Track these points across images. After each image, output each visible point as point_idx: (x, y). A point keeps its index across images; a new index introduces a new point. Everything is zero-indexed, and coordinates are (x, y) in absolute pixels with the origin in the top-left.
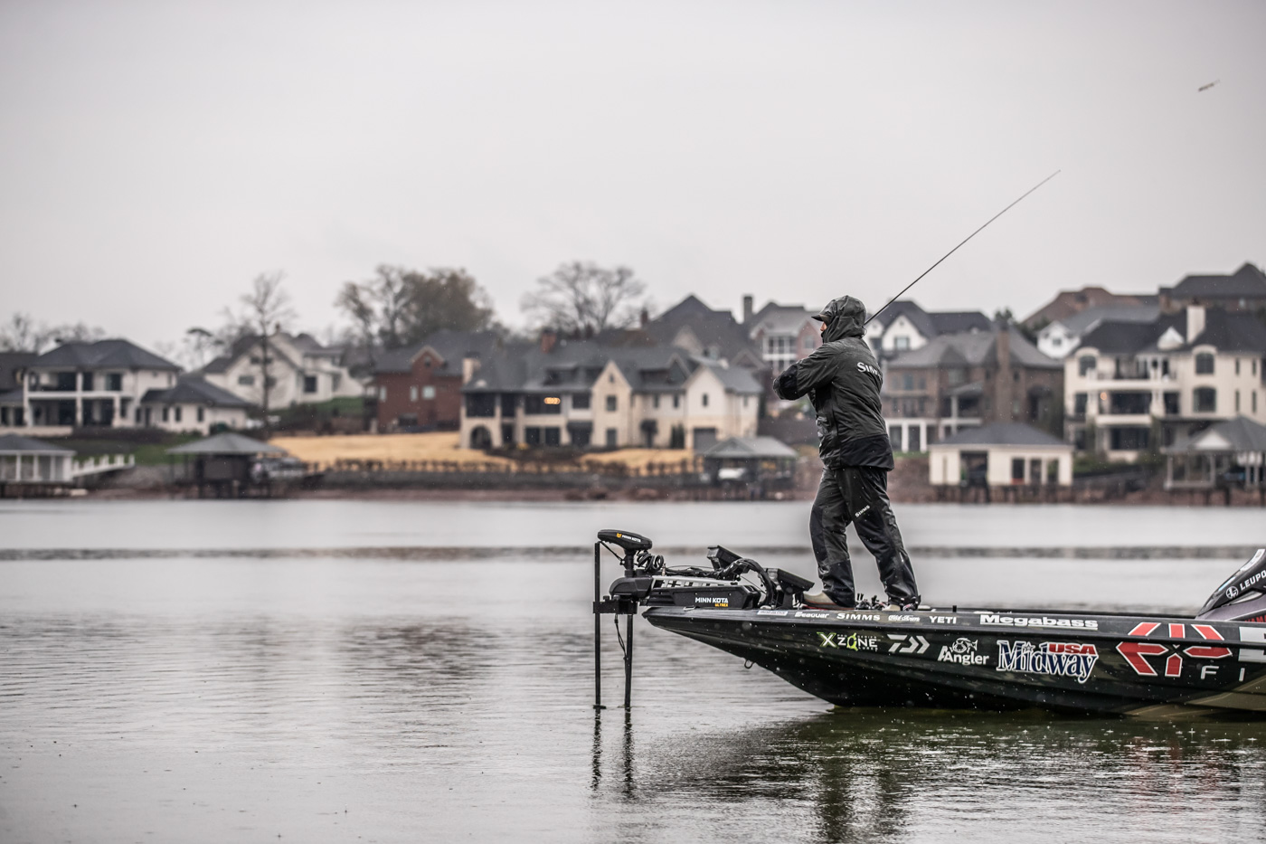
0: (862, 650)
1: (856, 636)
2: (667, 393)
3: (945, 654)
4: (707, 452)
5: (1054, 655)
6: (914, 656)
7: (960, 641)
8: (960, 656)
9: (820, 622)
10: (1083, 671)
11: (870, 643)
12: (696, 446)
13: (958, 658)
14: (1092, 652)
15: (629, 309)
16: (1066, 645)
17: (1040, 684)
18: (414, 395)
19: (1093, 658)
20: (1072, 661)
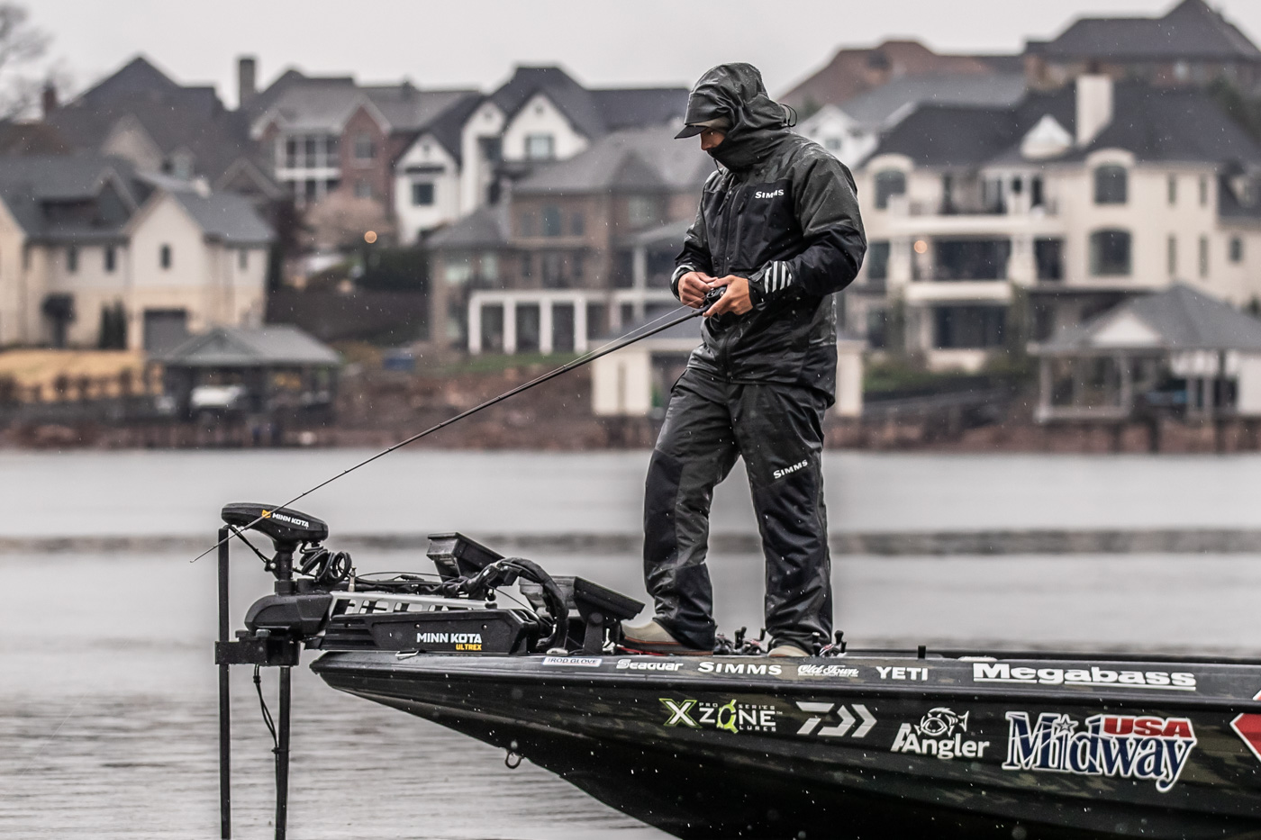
0: (746, 732)
1: (736, 706)
2: (92, 243)
3: (905, 738)
4: (170, 356)
5: (1113, 738)
6: (847, 742)
7: (935, 714)
8: (933, 742)
9: (667, 679)
10: (1166, 769)
11: (763, 718)
12: (148, 343)
13: (930, 747)
14: (1184, 732)
15: (20, 83)
16: (1136, 719)
17: (1084, 794)
19: (1186, 744)
20: (1148, 751)
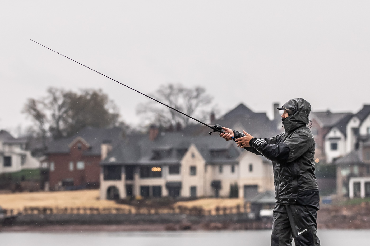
2: (227, 164)
4: (253, 200)
12: (245, 196)
15: (203, 112)
18: (71, 167)
